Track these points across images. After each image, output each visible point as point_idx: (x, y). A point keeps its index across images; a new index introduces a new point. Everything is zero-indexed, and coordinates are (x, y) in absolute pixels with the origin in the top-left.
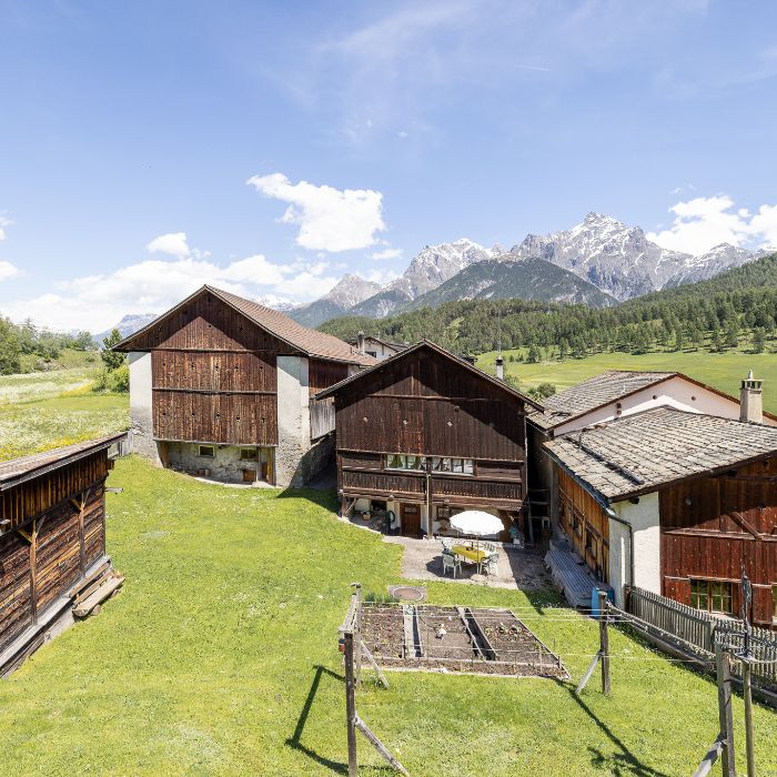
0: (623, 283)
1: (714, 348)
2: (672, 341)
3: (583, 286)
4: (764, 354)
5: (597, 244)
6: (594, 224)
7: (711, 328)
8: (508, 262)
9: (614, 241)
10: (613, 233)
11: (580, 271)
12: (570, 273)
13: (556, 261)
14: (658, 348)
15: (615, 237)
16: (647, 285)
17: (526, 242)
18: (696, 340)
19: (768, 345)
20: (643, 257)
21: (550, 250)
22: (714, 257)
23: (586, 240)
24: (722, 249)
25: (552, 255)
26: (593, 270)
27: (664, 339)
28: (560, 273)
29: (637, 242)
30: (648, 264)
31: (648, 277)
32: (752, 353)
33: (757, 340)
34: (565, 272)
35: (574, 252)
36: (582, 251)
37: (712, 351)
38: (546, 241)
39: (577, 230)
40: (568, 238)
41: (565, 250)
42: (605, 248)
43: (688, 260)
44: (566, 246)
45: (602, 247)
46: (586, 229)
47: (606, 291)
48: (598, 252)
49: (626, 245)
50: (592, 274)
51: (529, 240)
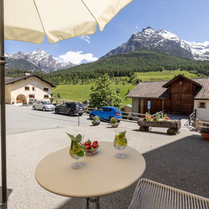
0: (47, 68)
1: (74, 83)
2: (64, 82)
3: (37, 68)
4: (84, 85)
5: (40, 57)
6: (39, 52)
7: (73, 79)
8: (12, 59)
9: (45, 57)
10: (44, 55)
11: (36, 64)
12: (33, 64)
13: (28, 60)
14: (61, 83)
15: (45, 56)
16: (53, 69)
17: (18, 53)
18: (70, 81)
19: (84, 83)
20: (52, 63)
21: (26, 57)
22: (67, 64)
23: (37, 56)
24: (69, 63)
25: (27, 59)
26: (39, 64)
27: (62, 81)
28: (30, 64)
29: (50, 58)
30: (53, 64)
31: (53, 68)
32: (82, 84)
33: (83, 81)
34: (31, 64)
35: (34, 58)
36: (36, 59)
37: (74, 84)
38: (25, 54)
39: (34, 52)
40: (32, 54)
41: (31, 58)
42: (43, 59)
43: (62, 64)
44: (31, 56)
45: (41, 58)
46: (37, 53)
47: (43, 70)
48: (40, 60)
49: (48, 59)
50: (39, 65)
51: (19, 53)
